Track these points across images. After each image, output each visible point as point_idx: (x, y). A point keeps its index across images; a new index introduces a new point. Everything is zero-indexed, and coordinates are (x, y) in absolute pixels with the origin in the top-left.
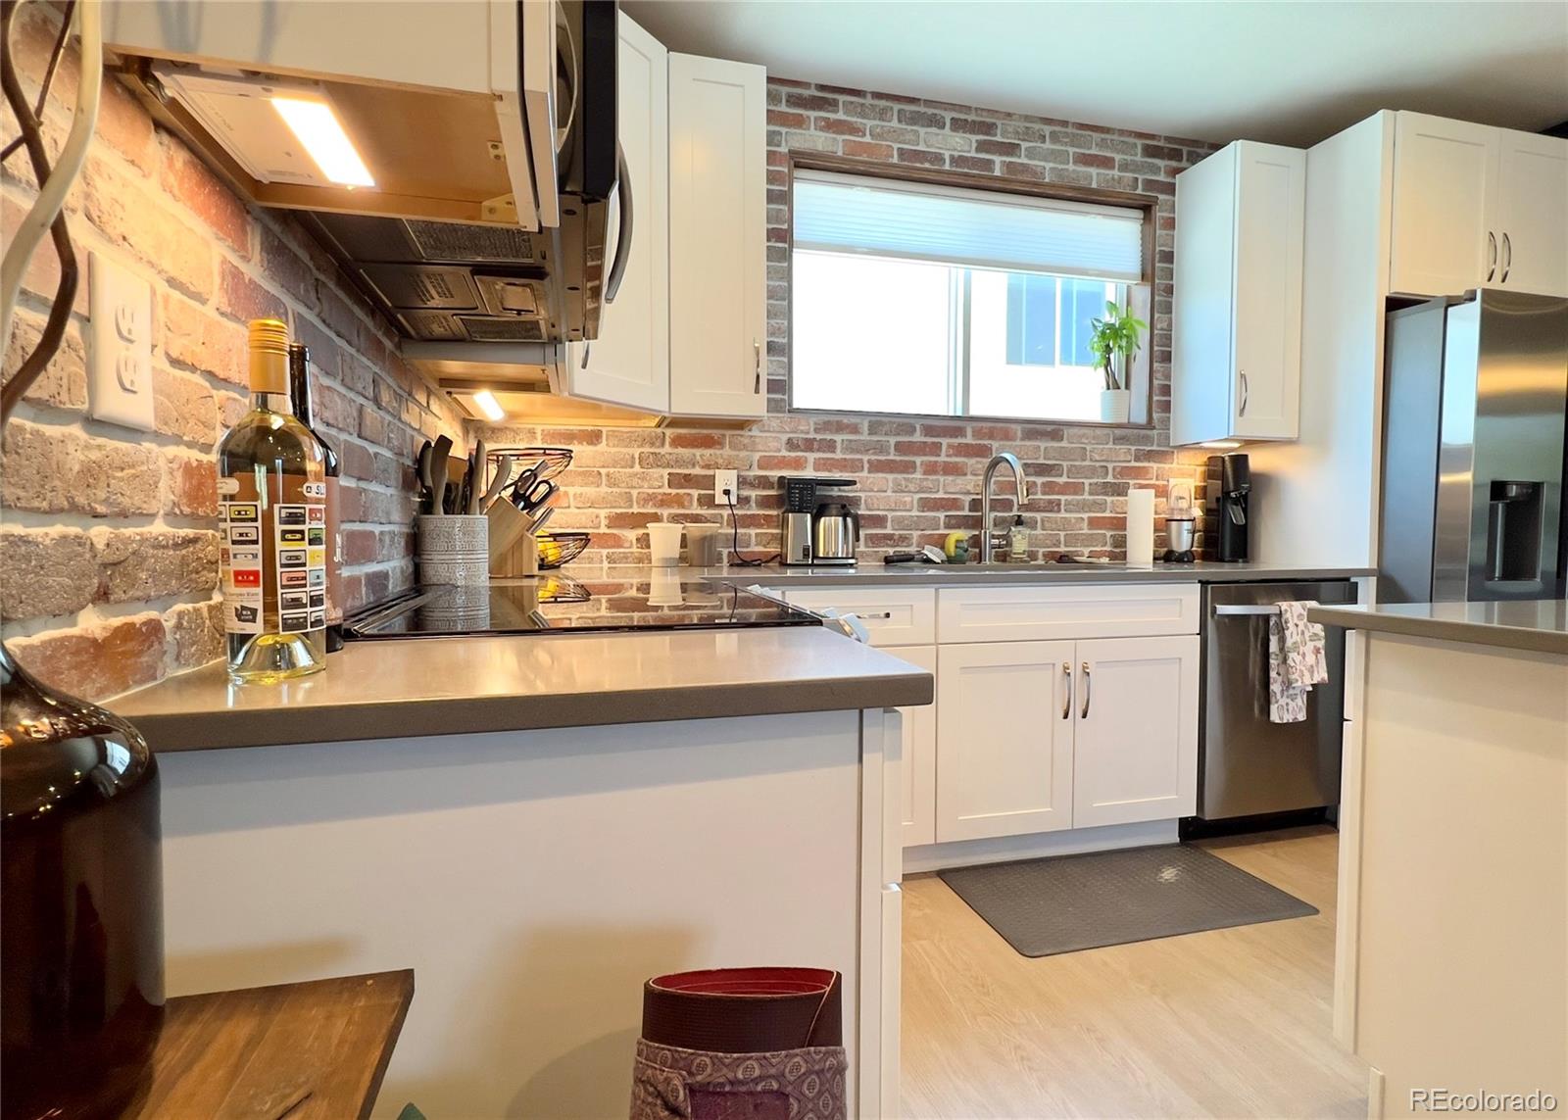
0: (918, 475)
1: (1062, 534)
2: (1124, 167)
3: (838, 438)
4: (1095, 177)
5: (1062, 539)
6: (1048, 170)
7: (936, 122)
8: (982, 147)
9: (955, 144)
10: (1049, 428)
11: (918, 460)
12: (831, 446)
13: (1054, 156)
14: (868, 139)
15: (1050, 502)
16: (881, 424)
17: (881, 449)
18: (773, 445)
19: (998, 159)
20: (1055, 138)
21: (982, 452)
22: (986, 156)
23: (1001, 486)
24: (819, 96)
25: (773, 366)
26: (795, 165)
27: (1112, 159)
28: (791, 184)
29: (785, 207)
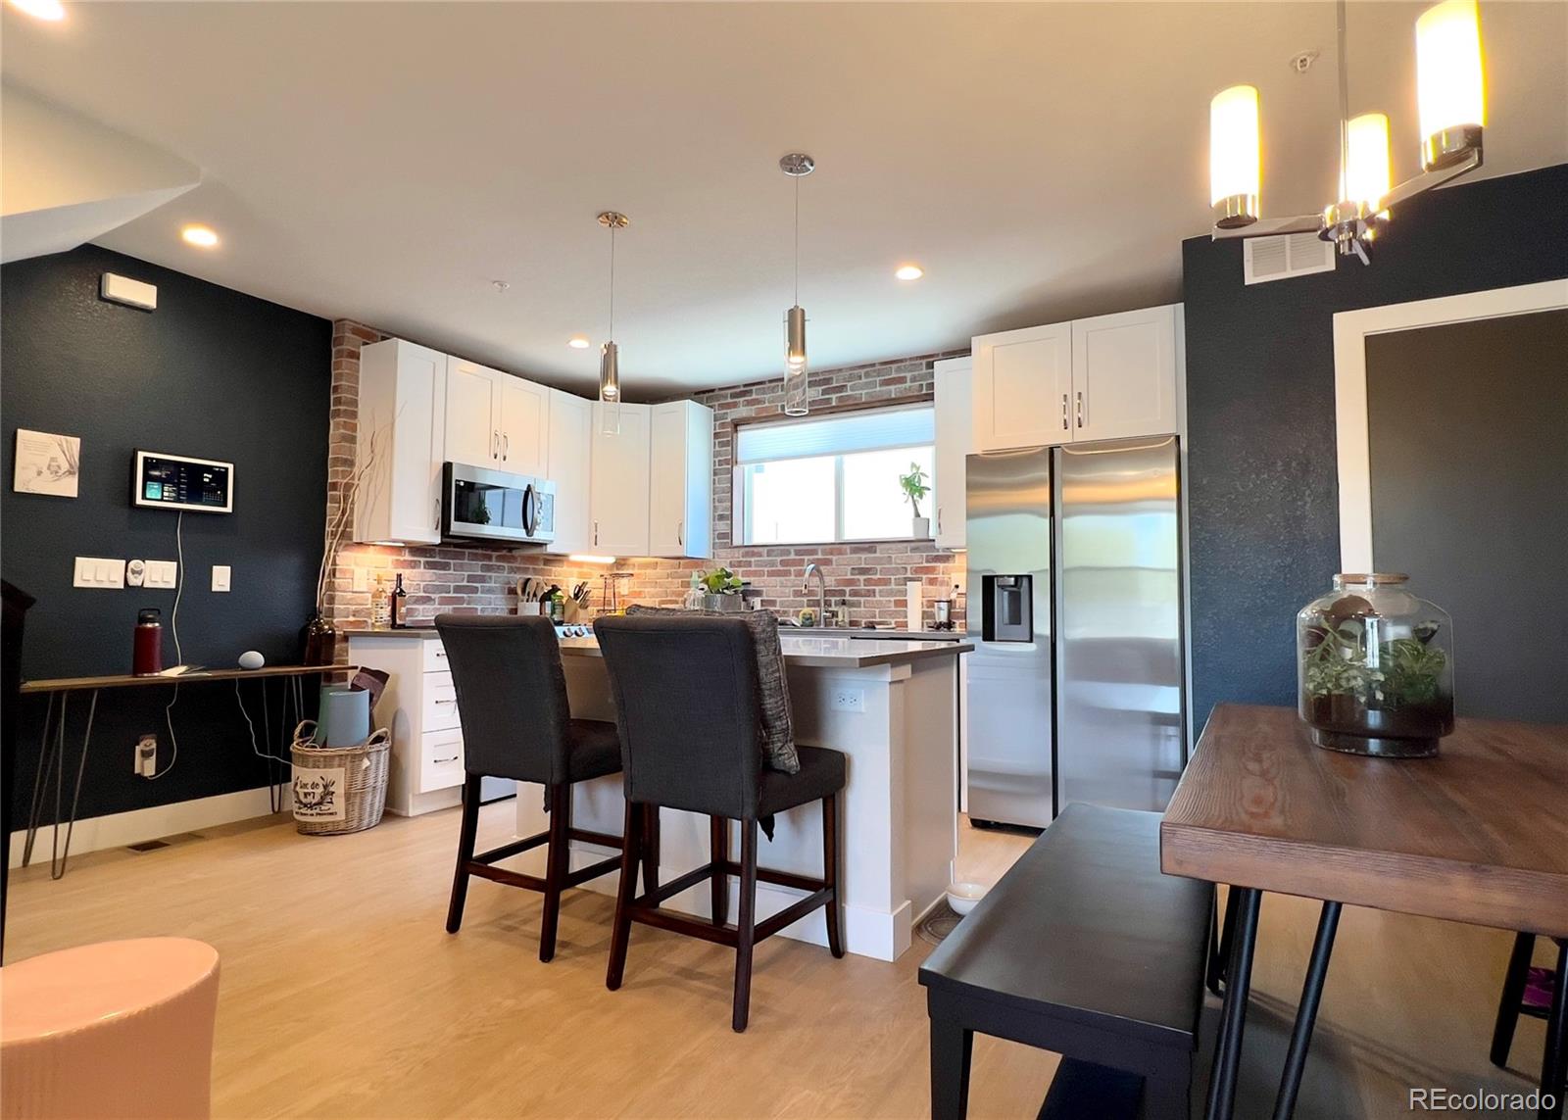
0: (792, 577)
1: (877, 610)
2: (913, 379)
3: (753, 559)
4: (893, 391)
5: (877, 613)
6: (863, 394)
8: (824, 392)
9: (812, 393)
10: (867, 546)
11: (792, 569)
12: (749, 564)
13: (867, 385)
14: (767, 404)
15: (868, 591)
16: (773, 551)
17: (773, 564)
18: (723, 564)
19: (834, 396)
20: (867, 375)
21: (827, 562)
22: (827, 396)
23: (839, 582)
24: (744, 390)
25: (722, 527)
26: (737, 425)
27: (905, 377)
28: (735, 435)
29: (730, 448)
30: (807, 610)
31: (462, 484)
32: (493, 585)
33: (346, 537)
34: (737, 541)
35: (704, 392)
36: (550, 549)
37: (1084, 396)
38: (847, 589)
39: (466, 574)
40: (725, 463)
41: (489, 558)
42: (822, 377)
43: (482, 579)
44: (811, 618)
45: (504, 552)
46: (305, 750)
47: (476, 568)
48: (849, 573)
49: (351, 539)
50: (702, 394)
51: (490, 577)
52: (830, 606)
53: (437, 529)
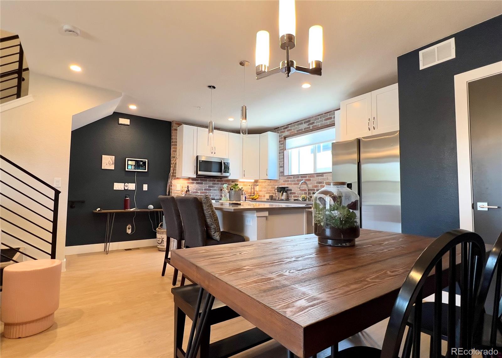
2: (334, 117)
4: (328, 122)
6: (319, 124)
7: (302, 124)
8: (309, 125)
9: (305, 126)
10: (321, 174)
12: (288, 181)
13: (321, 121)
14: (293, 131)
16: (295, 177)
17: (294, 181)
18: (282, 181)
19: (311, 126)
20: (321, 118)
21: (309, 180)
22: (309, 126)
23: (313, 187)
24: (286, 127)
25: (281, 170)
26: (285, 138)
27: (332, 117)
28: (285, 141)
29: (283, 145)
30: (304, 196)
31: (201, 161)
32: (216, 188)
33: (174, 176)
34: (285, 174)
35: (276, 128)
36: (230, 178)
37: (376, 118)
38: (315, 189)
39: (208, 185)
40: (282, 149)
41: (215, 181)
42: (308, 120)
43: (213, 187)
44: (304, 198)
45: (219, 179)
46: (159, 230)
47: (211, 184)
48: (316, 184)
49: (176, 177)
50: (275, 129)
51: (215, 186)
52: (310, 194)
53: (195, 173)
